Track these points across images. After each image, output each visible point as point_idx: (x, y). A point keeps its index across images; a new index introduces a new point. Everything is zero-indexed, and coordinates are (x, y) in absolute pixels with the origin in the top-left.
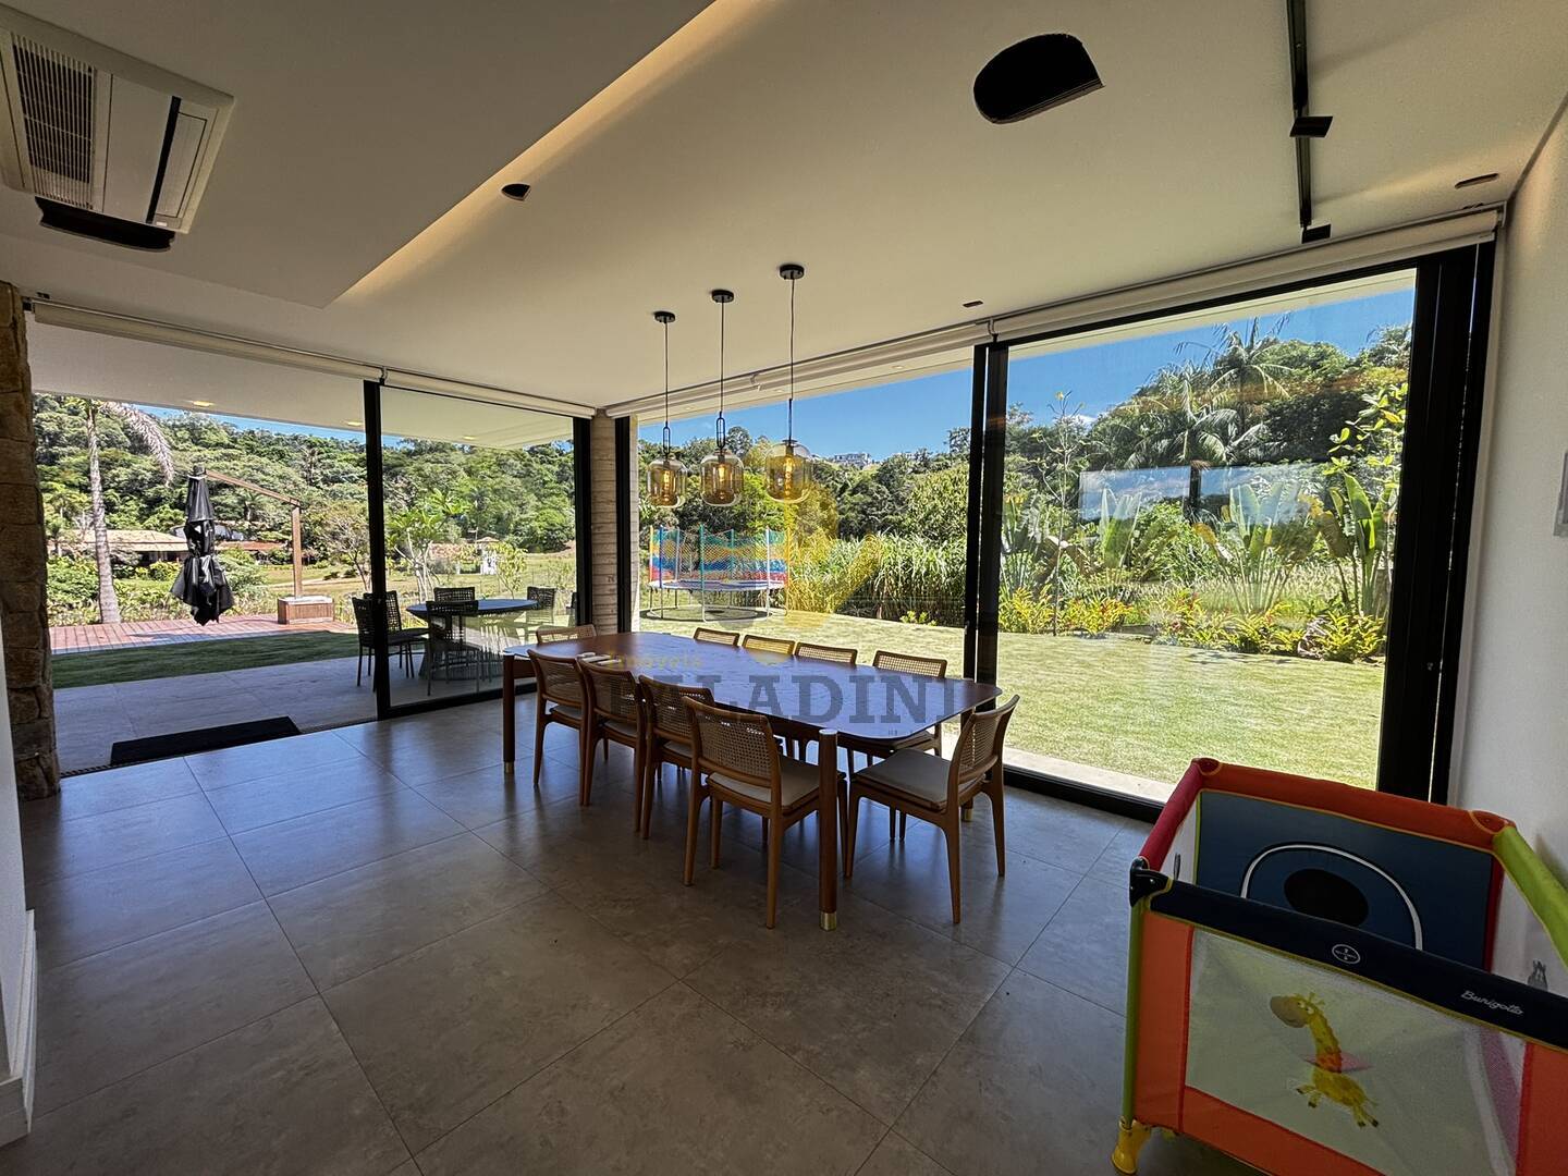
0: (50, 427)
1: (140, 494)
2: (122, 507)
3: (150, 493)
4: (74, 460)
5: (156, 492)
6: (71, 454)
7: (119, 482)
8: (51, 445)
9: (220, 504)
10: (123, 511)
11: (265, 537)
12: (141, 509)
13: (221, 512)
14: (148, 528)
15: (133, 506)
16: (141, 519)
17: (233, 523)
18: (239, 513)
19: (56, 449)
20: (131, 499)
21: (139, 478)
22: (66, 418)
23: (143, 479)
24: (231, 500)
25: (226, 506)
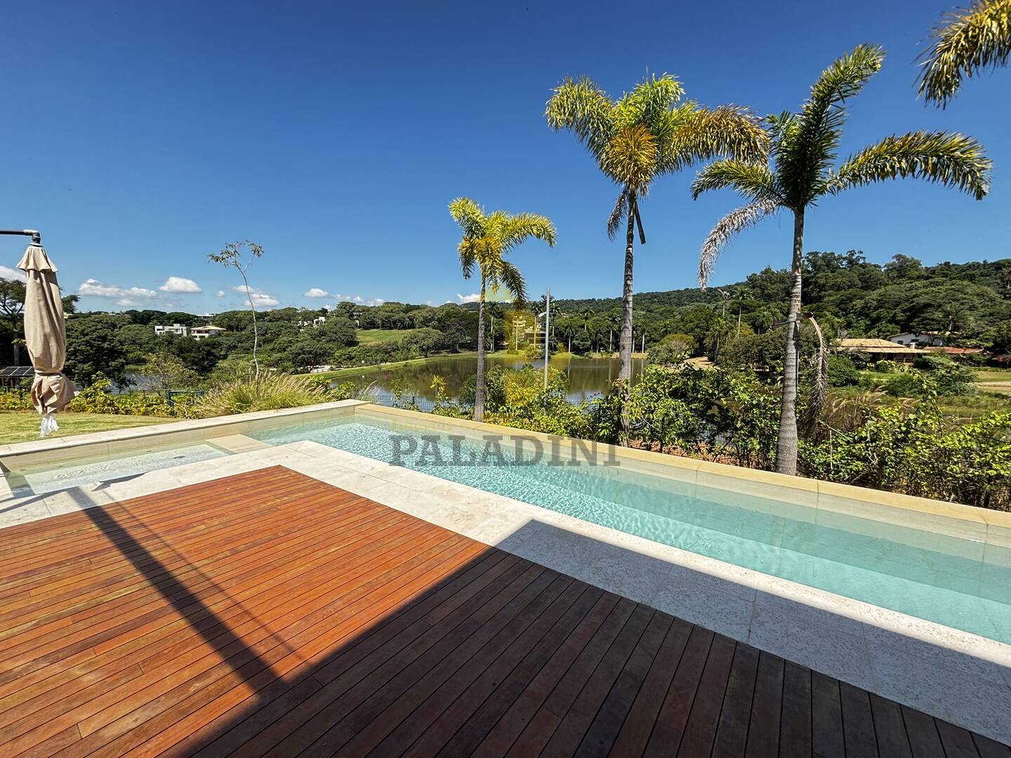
0: (822, 281)
1: (867, 315)
2: (855, 324)
3: (874, 315)
4: (831, 299)
5: (878, 314)
6: (830, 295)
7: (855, 310)
8: (819, 292)
9: (929, 319)
10: (856, 327)
11: (964, 343)
12: (867, 325)
13: (929, 324)
14: (870, 338)
15: (863, 323)
16: (866, 331)
17: (936, 333)
18: (943, 326)
19: (823, 293)
20: (862, 319)
21: (869, 305)
22: (831, 275)
23: (870, 306)
24: (938, 315)
25: (933, 320)
